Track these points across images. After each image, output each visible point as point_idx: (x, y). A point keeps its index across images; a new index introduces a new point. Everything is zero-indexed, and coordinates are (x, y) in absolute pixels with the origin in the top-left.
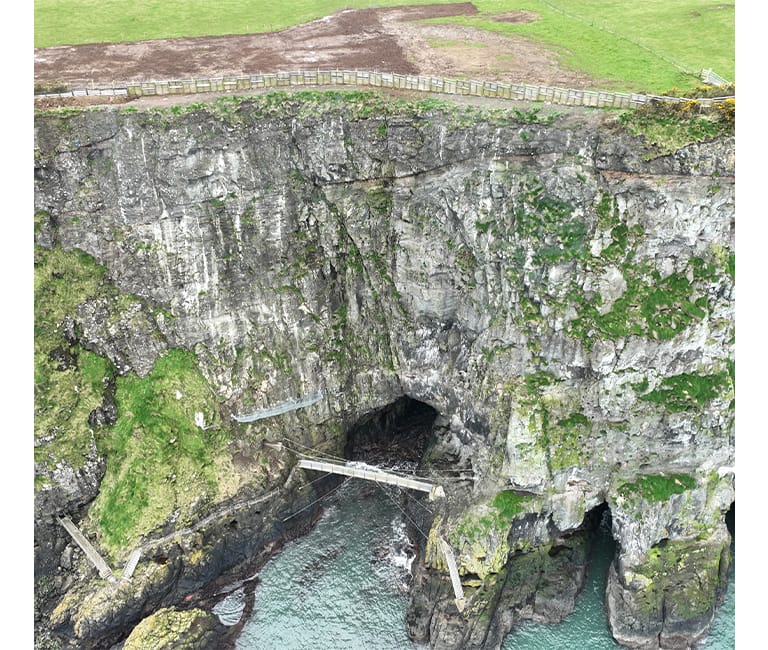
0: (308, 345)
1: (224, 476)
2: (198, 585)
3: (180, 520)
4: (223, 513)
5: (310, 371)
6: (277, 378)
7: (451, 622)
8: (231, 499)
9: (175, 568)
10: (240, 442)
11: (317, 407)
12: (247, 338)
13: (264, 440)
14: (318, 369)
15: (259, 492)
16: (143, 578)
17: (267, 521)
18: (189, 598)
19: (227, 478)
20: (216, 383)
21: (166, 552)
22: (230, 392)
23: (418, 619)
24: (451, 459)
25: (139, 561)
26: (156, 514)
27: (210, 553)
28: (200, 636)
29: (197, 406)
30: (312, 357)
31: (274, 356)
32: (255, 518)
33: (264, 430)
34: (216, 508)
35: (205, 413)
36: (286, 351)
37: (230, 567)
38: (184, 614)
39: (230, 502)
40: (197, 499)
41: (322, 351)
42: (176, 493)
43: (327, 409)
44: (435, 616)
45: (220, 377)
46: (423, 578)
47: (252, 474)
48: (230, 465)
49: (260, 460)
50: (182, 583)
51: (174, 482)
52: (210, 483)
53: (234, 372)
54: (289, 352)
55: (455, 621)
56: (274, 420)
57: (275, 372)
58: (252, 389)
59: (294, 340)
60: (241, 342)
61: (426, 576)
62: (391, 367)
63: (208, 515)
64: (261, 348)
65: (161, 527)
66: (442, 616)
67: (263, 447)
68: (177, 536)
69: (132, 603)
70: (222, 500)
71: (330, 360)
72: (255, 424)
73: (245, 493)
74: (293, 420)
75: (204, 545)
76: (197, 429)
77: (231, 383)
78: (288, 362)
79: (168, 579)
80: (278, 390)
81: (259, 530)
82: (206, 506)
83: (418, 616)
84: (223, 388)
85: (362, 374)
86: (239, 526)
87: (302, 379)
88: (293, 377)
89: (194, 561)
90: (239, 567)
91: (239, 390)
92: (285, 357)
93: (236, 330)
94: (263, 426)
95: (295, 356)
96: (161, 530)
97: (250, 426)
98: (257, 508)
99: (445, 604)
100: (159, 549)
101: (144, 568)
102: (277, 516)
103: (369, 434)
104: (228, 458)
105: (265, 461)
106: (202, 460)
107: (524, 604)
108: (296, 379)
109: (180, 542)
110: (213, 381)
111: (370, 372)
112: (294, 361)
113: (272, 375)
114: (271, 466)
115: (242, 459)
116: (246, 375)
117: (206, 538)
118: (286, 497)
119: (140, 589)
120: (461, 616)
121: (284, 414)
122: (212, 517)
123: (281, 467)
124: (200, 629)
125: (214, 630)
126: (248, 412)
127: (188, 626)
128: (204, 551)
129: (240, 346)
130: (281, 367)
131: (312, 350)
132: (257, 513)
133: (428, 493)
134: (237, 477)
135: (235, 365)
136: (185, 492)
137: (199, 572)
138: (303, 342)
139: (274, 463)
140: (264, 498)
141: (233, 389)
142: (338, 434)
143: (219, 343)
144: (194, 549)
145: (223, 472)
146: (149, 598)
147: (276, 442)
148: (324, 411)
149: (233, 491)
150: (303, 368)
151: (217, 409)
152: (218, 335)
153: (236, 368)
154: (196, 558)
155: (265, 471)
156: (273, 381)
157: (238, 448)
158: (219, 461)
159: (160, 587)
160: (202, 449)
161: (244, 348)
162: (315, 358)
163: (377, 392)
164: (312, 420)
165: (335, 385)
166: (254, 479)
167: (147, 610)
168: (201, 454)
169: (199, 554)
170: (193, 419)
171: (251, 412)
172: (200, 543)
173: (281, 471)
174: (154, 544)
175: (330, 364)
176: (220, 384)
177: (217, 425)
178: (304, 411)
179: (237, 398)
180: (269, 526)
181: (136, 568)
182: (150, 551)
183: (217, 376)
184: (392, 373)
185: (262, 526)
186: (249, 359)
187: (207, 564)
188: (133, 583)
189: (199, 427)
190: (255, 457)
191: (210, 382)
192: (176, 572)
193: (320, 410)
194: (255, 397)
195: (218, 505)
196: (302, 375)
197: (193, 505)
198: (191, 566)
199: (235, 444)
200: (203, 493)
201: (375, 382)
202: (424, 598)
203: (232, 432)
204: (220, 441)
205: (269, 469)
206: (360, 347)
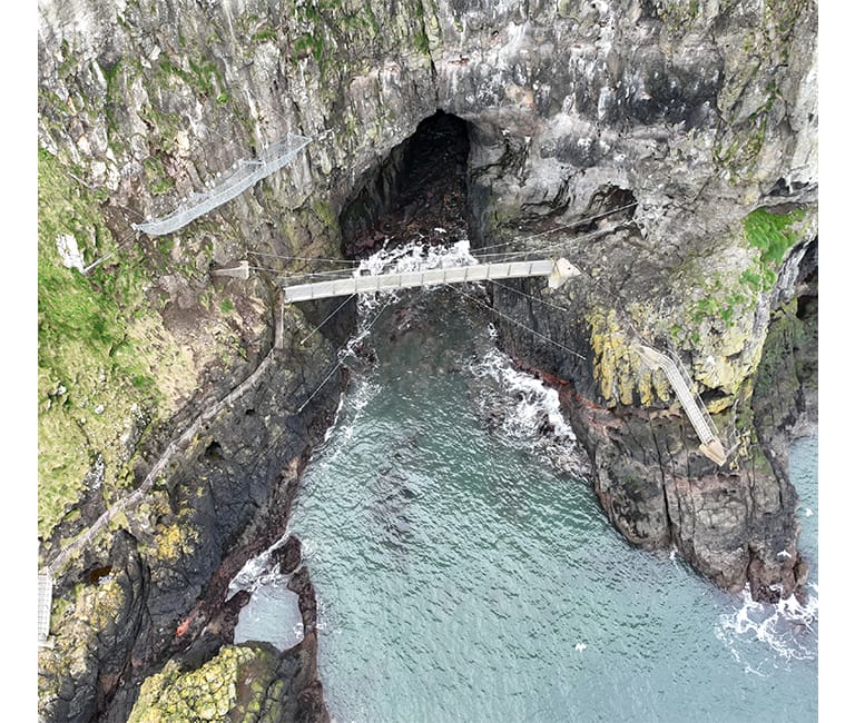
0: (254, 28)
1: (160, 359)
2: (191, 594)
3: (110, 479)
4: (188, 435)
5: (265, 91)
6: (206, 120)
7: (708, 489)
8: (190, 403)
9: (131, 581)
10: (168, 281)
11: (289, 172)
12: (119, 33)
13: (213, 265)
14: (281, 83)
15: (239, 371)
16: (77, 627)
17: (272, 422)
18: (183, 628)
19: (165, 361)
20: (77, 159)
21: (105, 554)
22: (115, 175)
23: (640, 504)
24: (545, 211)
25: (54, 597)
26: (56, 483)
27: (193, 523)
28: (262, 703)
29: (55, 221)
30: (267, 55)
31: (187, 69)
32: (248, 422)
33: (206, 241)
34: (169, 429)
35: (76, 234)
36: (210, 51)
37: (236, 536)
38: (211, 673)
39: (191, 409)
40: (128, 422)
41: (283, 38)
42: (81, 425)
43: (307, 173)
44: (670, 489)
45: (84, 144)
46: (610, 429)
47: (213, 339)
48: (163, 333)
49: (218, 308)
50: (156, 603)
51: (68, 402)
52: (137, 382)
53: (111, 126)
54: (218, 53)
55: (714, 484)
56: (219, 218)
57: (199, 107)
58: (161, 154)
59: (224, 22)
60: (108, 47)
61: (616, 424)
62: (424, 44)
63: (161, 449)
64: (155, 54)
65: (75, 507)
66: (684, 484)
67: (213, 280)
68: (116, 515)
69: (70, 688)
70: (175, 409)
71: (301, 58)
72: (187, 232)
73: (214, 380)
74: (252, 211)
75: (176, 511)
76: (70, 275)
77: (110, 154)
78: (219, 79)
79: (128, 608)
80: (213, 147)
81: (265, 445)
82: (148, 432)
83: (637, 498)
84: (98, 169)
85: (360, 80)
86: (226, 450)
87: (254, 113)
88: (236, 112)
89: (169, 551)
90: (253, 528)
91: (132, 166)
92: (213, 68)
93: (91, 15)
94: (203, 234)
95: (230, 59)
96: (77, 514)
97: (177, 241)
98: (247, 403)
99: (683, 460)
100: (87, 555)
101: (69, 606)
102: (286, 408)
103: (364, 214)
104: (154, 321)
105: (227, 306)
106: (106, 340)
107: (795, 414)
108: (242, 114)
109: (126, 525)
110: (69, 156)
111: (374, 73)
112: (231, 73)
113: (194, 115)
114: (241, 313)
115: (181, 315)
116: (139, 128)
117: (175, 497)
118: (288, 365)
119: (80, 653)
120: (721, 472)
121: (233, 201)
122: (172, 449)
123: (260, 311)
124: (258, 688)
125: (280, 676)
126: (166, 211)
127: (233, 693)
128: (180, 523)
129: (110, 58)
130: (207, 93)
131: (264, 37)
132: (249, 412)
133: (544, 278)
134: (187, 355)
135: (109, 107)
136: (98, 417)
137: (184, 571)
138: (241, 23)
139: (245, 307)
140: (253, 379)
141: (120, 169)
142: (329, 221)
143: (61, 59)
144: (161, 528)
145: (155, 352)
146: (102, 663)
147: (236, 262)
148: (302, 177)
149: (190, 384)
150: (251, 85)
151: (100, 219)
152: (53, 35)
153: (114, 114)
154: (170, 543)
155: (234, 326)
156: (198, 128)
157: (166, 294)
158: (137, 331)
159: (117, 629)
160: (96, 316)
161: (119, 58)
162: (273, 58)
163: (392, 115)
164: (285, 202)
165: (316, 113)
166: (223, 348)
167: (108, 687)
168: (99, 327)
169: (175, 534)
170: (56, 254)
171: (171, 210)
172: (168, 510)
173: (262, 317)
174: (72, 550)
175: (303, 66)
176: (88, 160)
177: (109, 255)
178: (268, 188)
179: (135, 186)
180: (277, 431)
181: (53, 612)
182: (70, 567)
183: (75, 142)
184: (424, 60)
185: (267, 435)
186: (137, 86)
187: (198, 547)
188: (57, 649)
189: (74, 270)
190: (205, 304)
191: (65, 161)
192: (136, 586)
193: (296, 177)
194: (172, 173)
195: (171, 421)
196: (251, 103)
197: (125, 438)
198: (166, 563)
199: (159, 289)
200: (134, 407)
201: (387, 91)
202: (630, 464)
203: (146, 262)
204: (126, 290)
205: (239, 321)
206: (353, 15)
